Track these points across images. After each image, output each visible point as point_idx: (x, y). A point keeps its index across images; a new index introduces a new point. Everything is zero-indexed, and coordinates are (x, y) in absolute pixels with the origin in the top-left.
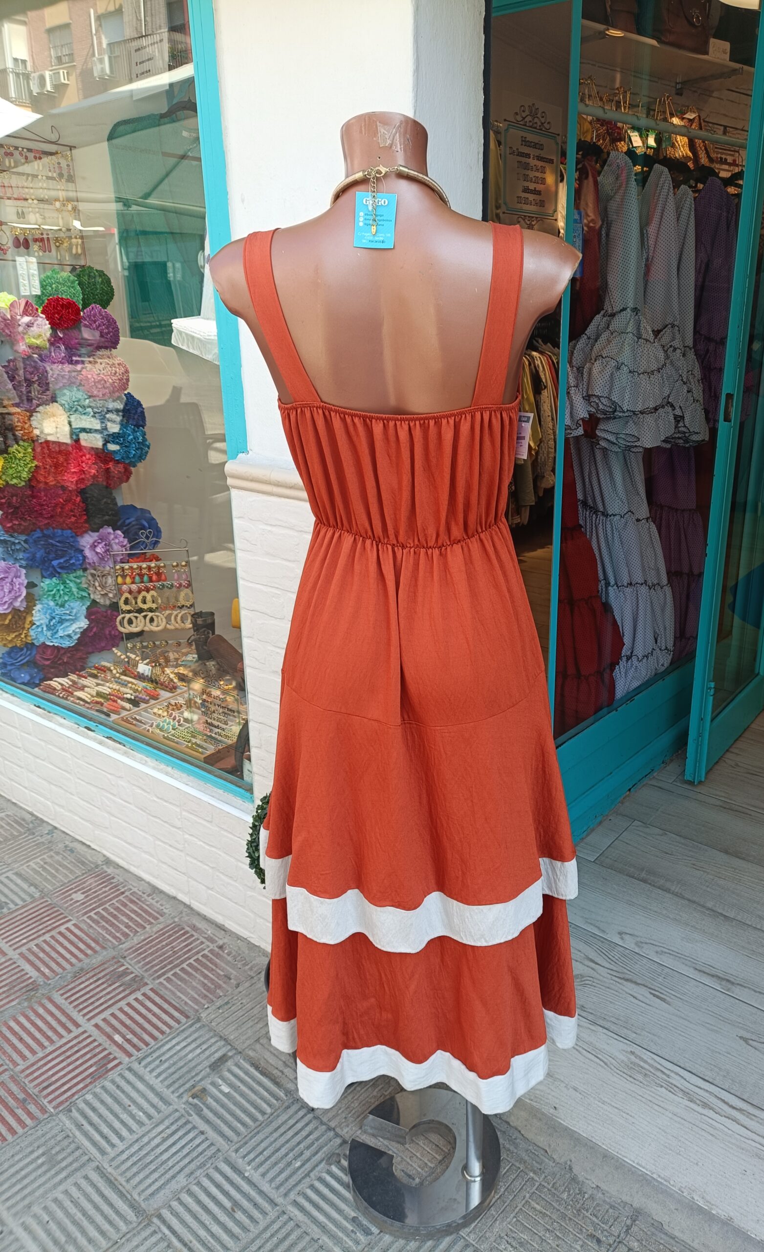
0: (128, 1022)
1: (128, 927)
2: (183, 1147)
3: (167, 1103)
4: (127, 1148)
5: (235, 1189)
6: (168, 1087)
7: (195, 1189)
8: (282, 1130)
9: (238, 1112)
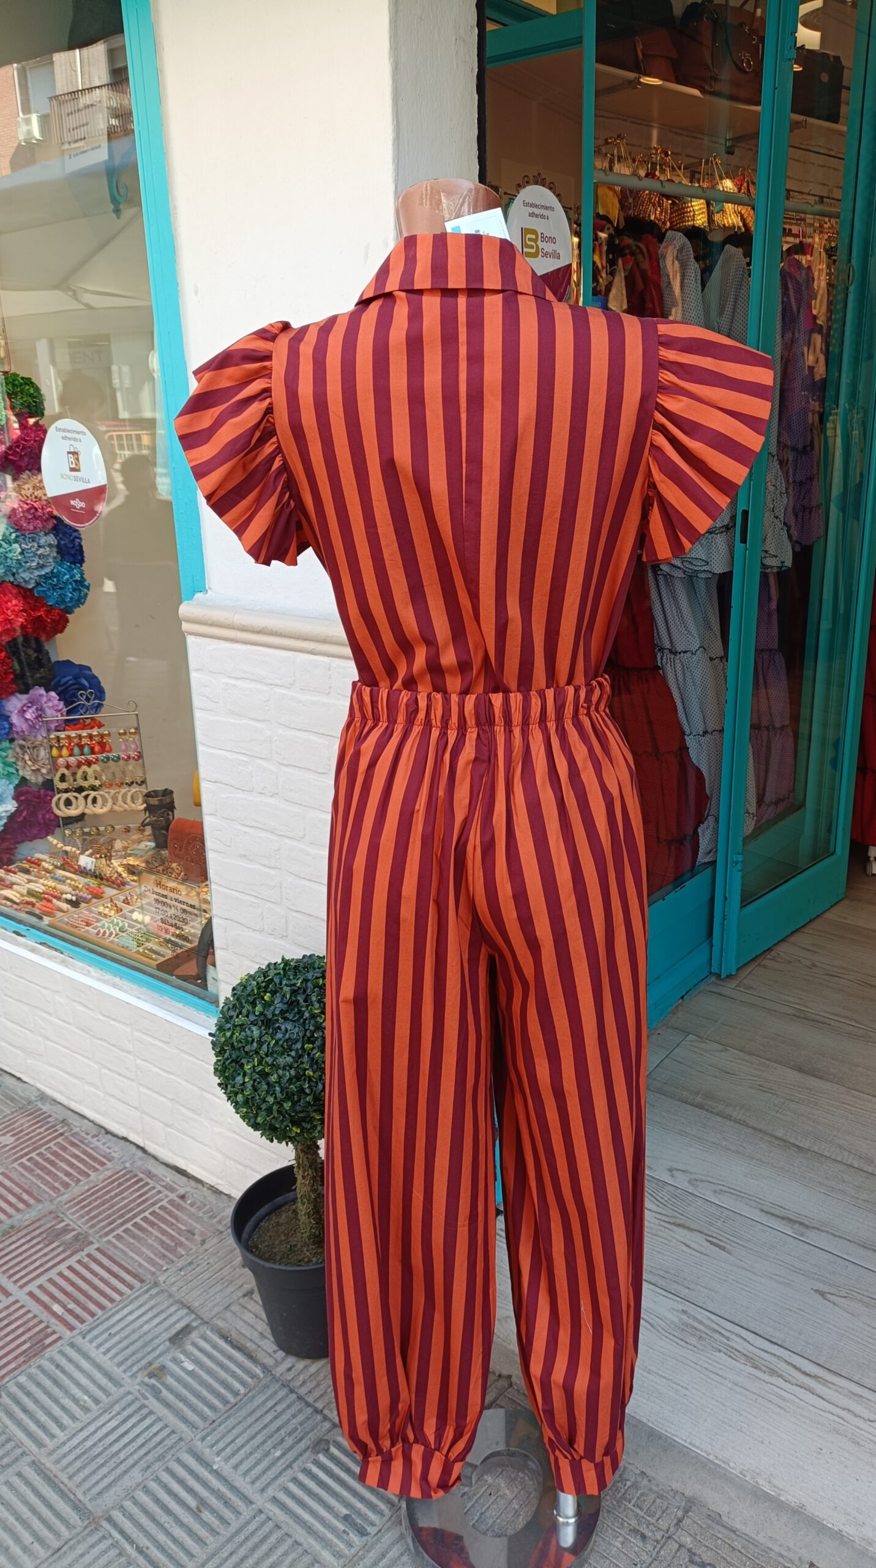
0: (69, 1289)
1: (68, 1174)
2: (137, 1436)
3: (117, 1383)
4: (69, 1440)
5: (201, 1484)
6: (119, 1365)
7: (153, 1486)
8: (258, 1413)
9: (205, 1393)
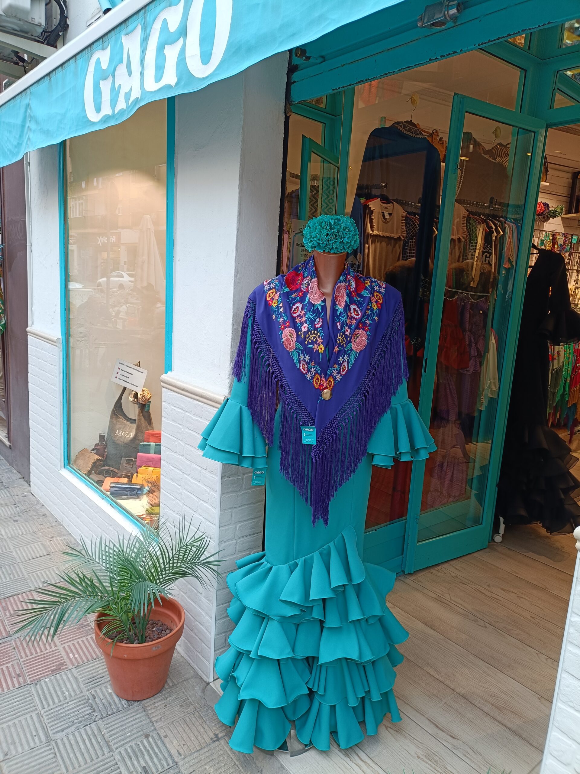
0: (79, 649)
2: (79, 714)
4: (54, 708)
6: (85, 684)
7: (77, 734)
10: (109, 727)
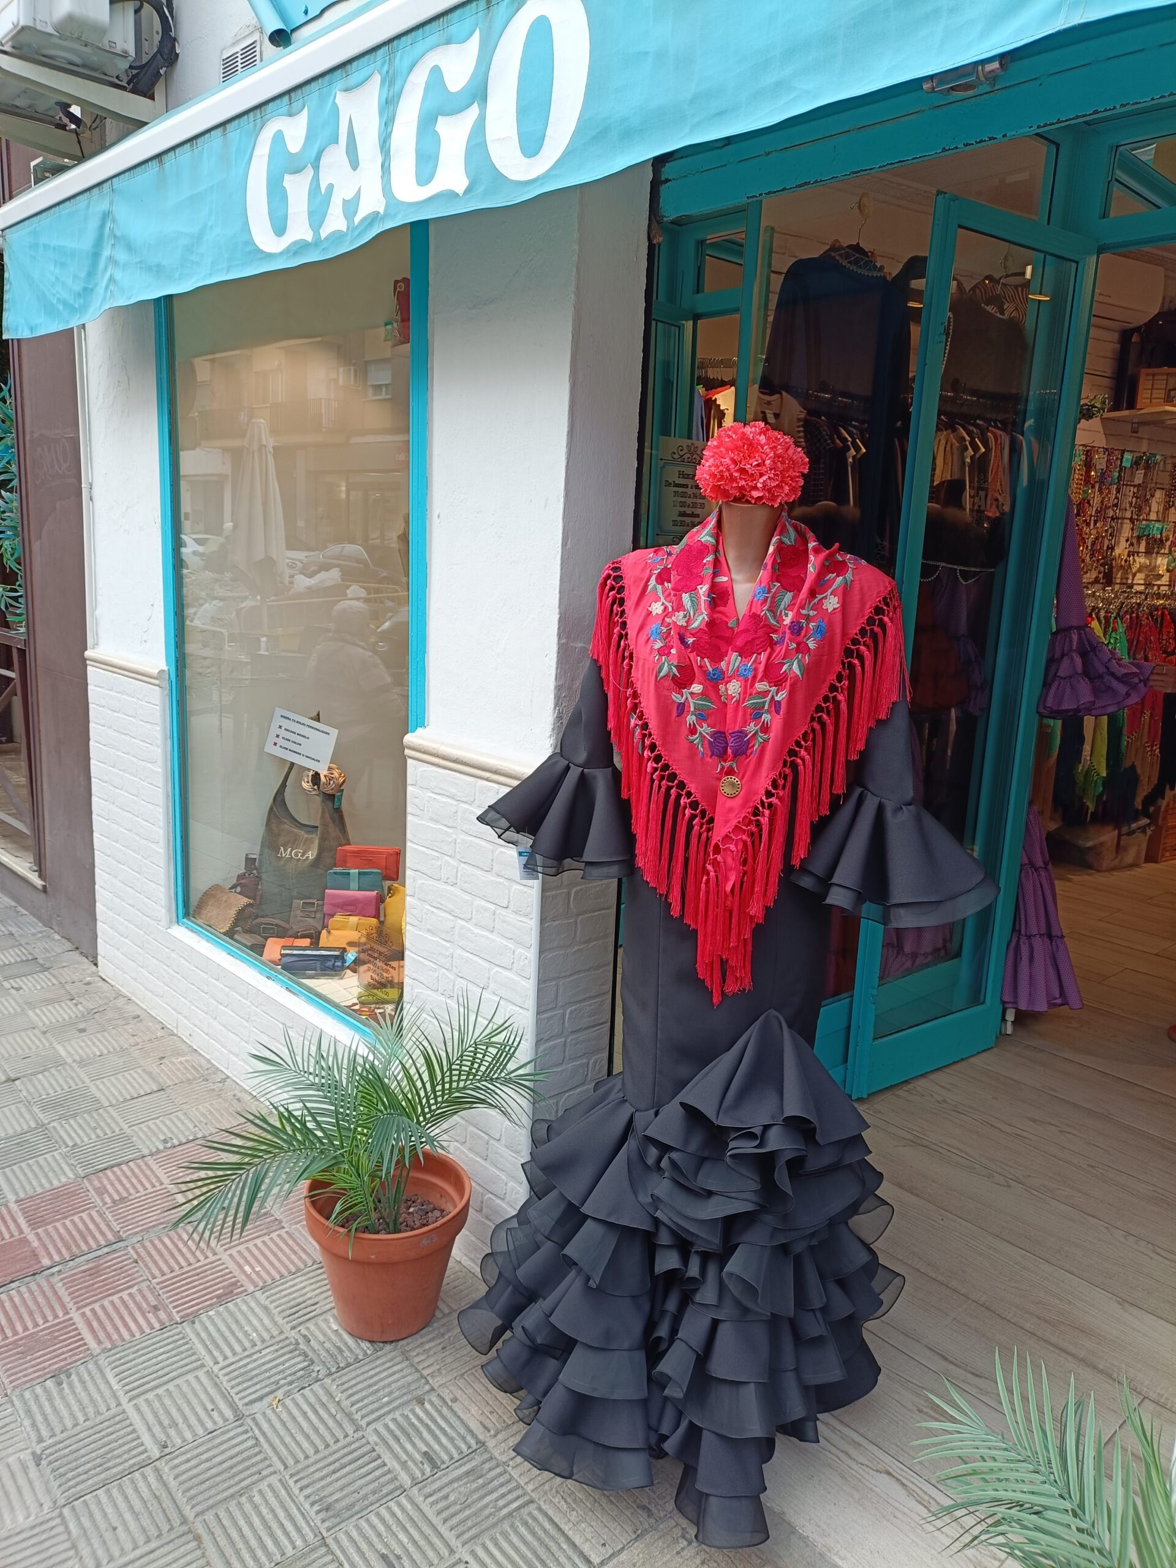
0: (260, 1257)
4: (237, 1362)
5: (324, 1409)
6: (285, 1317)
10: (347, 1389)
